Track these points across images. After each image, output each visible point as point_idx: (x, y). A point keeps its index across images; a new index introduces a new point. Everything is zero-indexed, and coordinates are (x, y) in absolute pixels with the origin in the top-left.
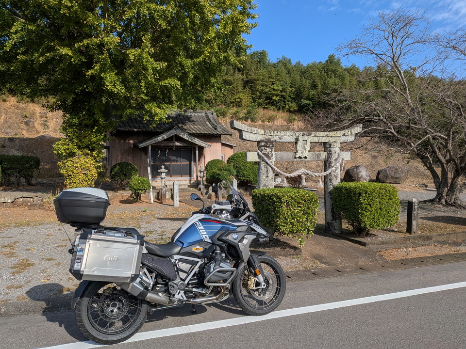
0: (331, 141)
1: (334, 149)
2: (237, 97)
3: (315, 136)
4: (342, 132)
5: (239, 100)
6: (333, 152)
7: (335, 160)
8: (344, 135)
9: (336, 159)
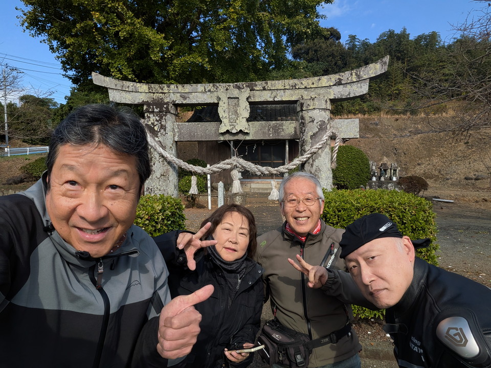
0: (305, 97)
1: (311, 114)
2: (396, 88)
3: (264, 89)
4: (334, 78)
5: (397, 92)
6: (307, 119)
7: (311, 137)
8: (339, 83)
9: (314, 134)
